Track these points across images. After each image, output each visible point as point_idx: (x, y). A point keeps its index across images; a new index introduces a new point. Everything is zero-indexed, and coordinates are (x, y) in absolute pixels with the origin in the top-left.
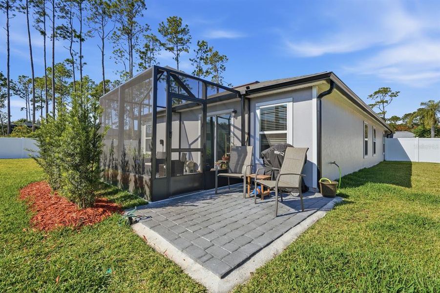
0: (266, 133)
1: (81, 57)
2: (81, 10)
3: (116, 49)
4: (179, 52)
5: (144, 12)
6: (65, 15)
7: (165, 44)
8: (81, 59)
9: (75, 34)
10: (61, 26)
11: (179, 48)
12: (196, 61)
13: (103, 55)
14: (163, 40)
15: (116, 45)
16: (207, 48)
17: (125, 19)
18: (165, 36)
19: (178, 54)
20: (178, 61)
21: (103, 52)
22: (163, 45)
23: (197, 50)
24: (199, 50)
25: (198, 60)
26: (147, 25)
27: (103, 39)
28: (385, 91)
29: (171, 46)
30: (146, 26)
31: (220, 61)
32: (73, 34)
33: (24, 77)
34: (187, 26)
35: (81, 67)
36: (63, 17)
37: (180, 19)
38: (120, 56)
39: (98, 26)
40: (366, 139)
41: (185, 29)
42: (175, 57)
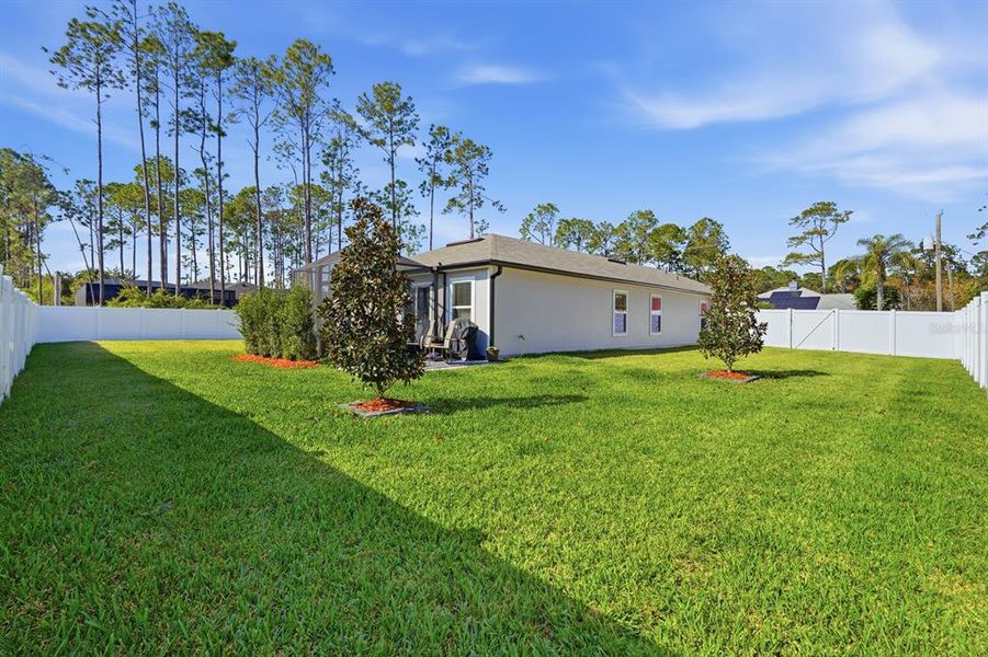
0: (457, 307)
1: (220, 164)
2: (219, 82)
3: (279, 142)
4: (394, 147)
5: (330, 78)
6: (192, 91)
7: (369, 133)
8: (220, 168)
9: (211, 125)
10: (186, 110)
11: (395, 139)
12: (427, 163)
13: (257, 157)
14: (366, 125)
15: (279, 134)
16: (448, 138)
17: (297, 93)
18: (369, 118)
19: (393, 152)
20: (393, 165)
21: (256, 152)
22: (366, 135)
23: (428, 144)
24: (433, 143)
25: (431, 161)
26: (335, 100)
27: (257, 129)
28: (825, 209)
29: (380, 136)
30: (334, 103)
31: (478, 157)
32: (207, 123)
33: (86, 182)
34: (410, 98)
35: (220, 181)
36: (190, 94)
37: (397, 85)
38: (286, 154)
39: (248, 104)
40: (621, 312)
41: (405, 104)
42: (387, 157)
